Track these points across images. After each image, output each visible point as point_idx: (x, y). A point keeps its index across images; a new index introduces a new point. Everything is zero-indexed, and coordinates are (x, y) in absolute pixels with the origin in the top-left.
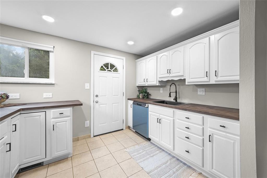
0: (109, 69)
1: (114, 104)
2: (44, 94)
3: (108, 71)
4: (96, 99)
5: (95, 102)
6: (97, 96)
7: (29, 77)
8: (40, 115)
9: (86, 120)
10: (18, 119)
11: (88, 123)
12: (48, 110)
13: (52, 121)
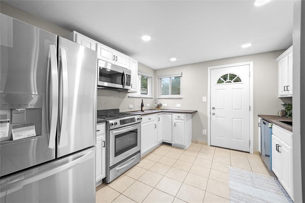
0: (228, 80)
1: (234, 119)
2: (177, 105)
3: (226, 82)
4: (213, 111)
5: (211, 113)
6: (214, 108)
7: (172, 94)
8: (169, 115)
9: (204, 129)
10: (161, 116)
11: (206, 132)
12: (173, 114)
13: (175, 121)
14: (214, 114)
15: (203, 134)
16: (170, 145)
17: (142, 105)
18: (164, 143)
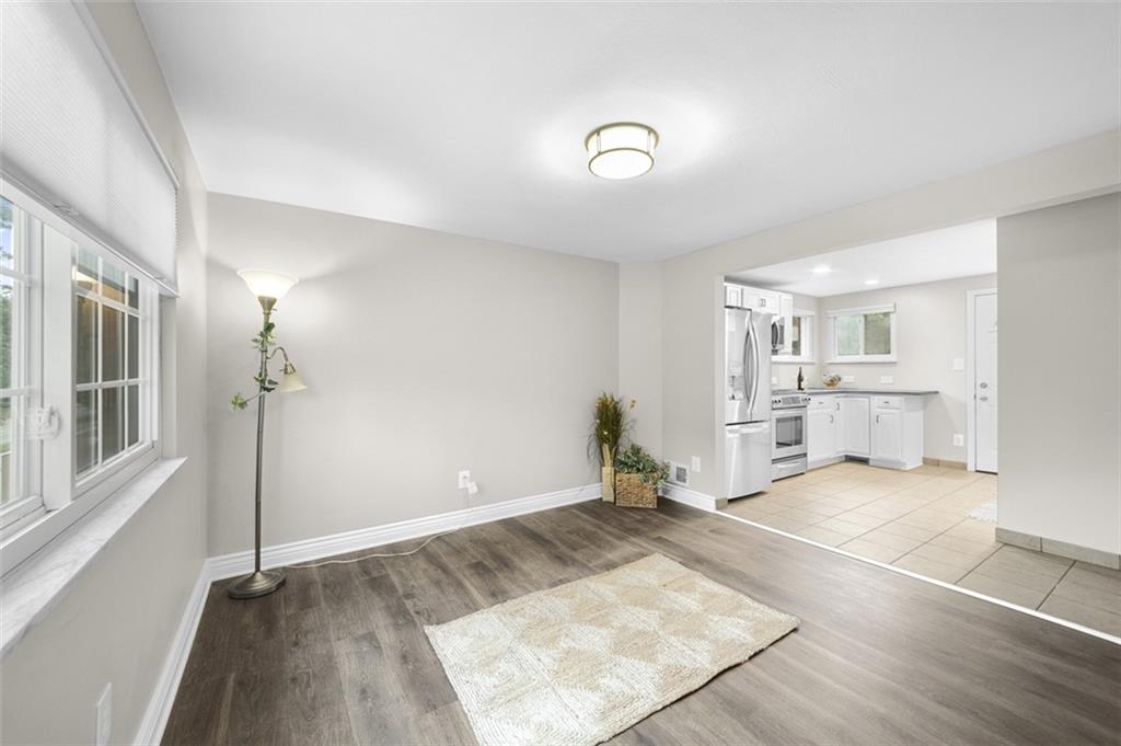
2: (883, 378)
4: (982, 392)
5: (977, 398)
6: (983, 385)
7: (866, 354)
8: (863, 400)
9: (956, 433)
10: (842, 400)
11: (962, 440)
12: (872, 397)
13: (876, 411)
14: (984, 399)
15: (955, 444)
16: (864, 461)
17: (800, 379)
18: (850, 459)
